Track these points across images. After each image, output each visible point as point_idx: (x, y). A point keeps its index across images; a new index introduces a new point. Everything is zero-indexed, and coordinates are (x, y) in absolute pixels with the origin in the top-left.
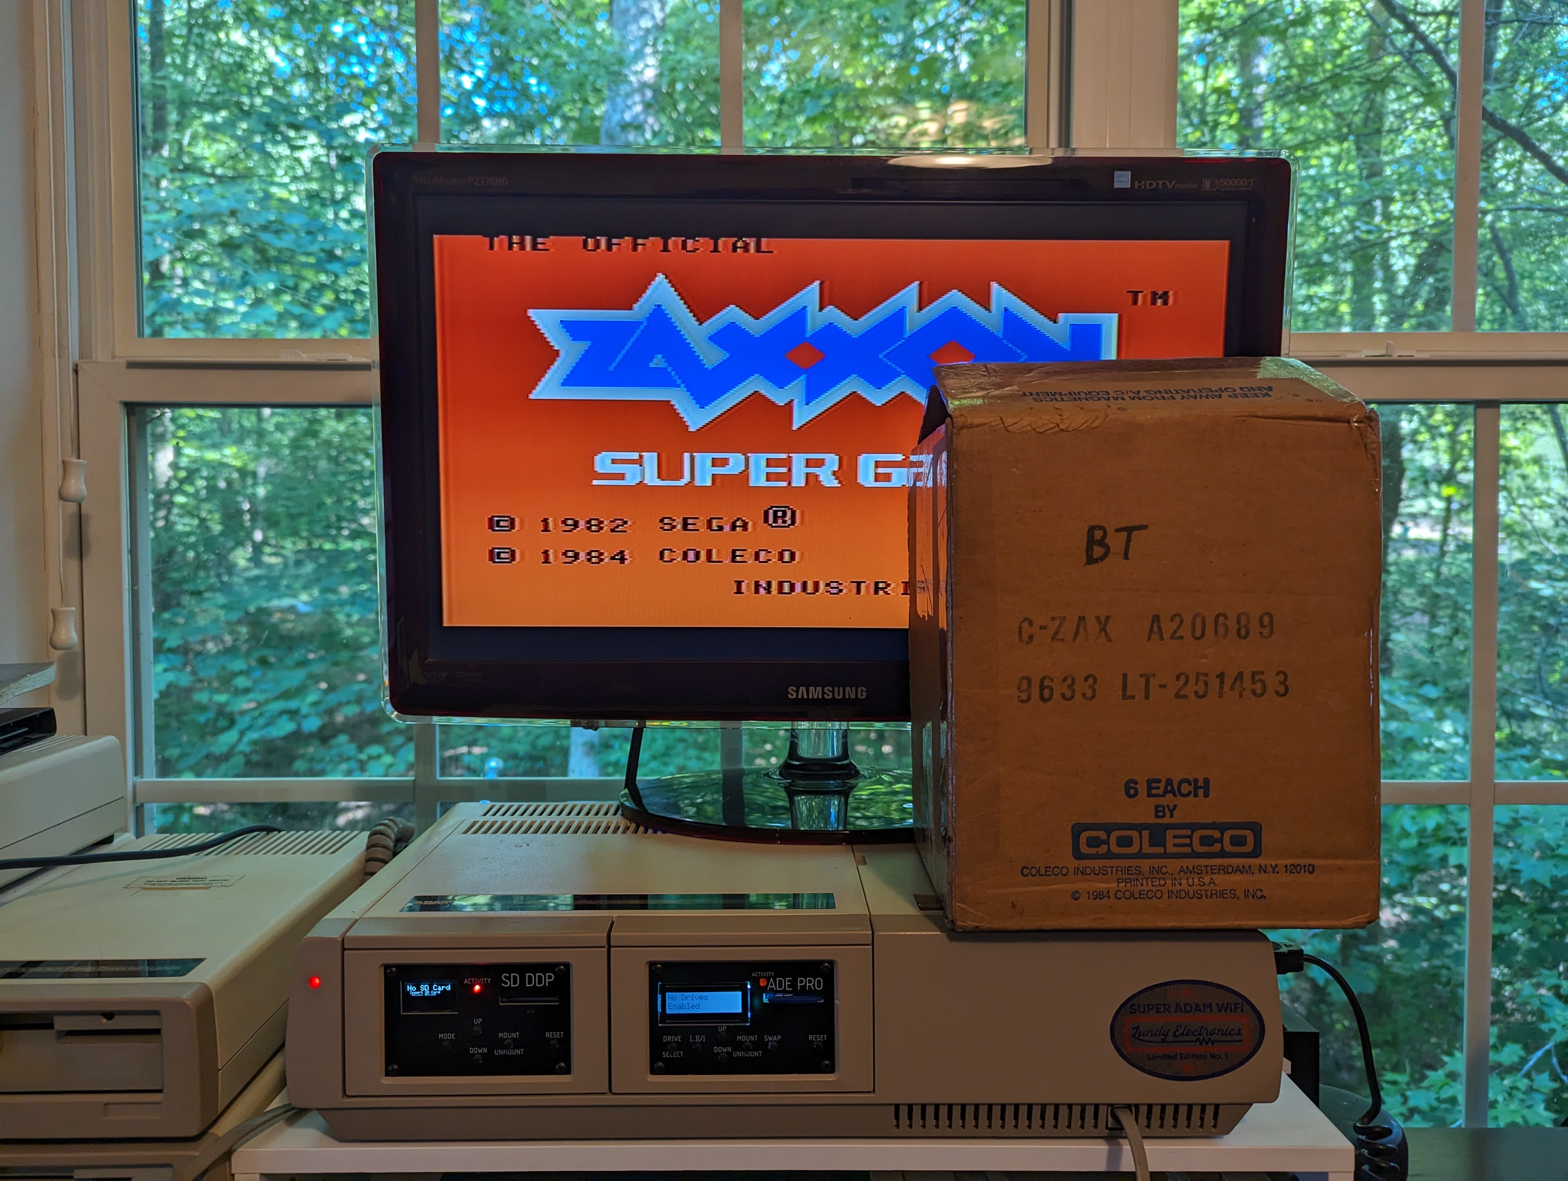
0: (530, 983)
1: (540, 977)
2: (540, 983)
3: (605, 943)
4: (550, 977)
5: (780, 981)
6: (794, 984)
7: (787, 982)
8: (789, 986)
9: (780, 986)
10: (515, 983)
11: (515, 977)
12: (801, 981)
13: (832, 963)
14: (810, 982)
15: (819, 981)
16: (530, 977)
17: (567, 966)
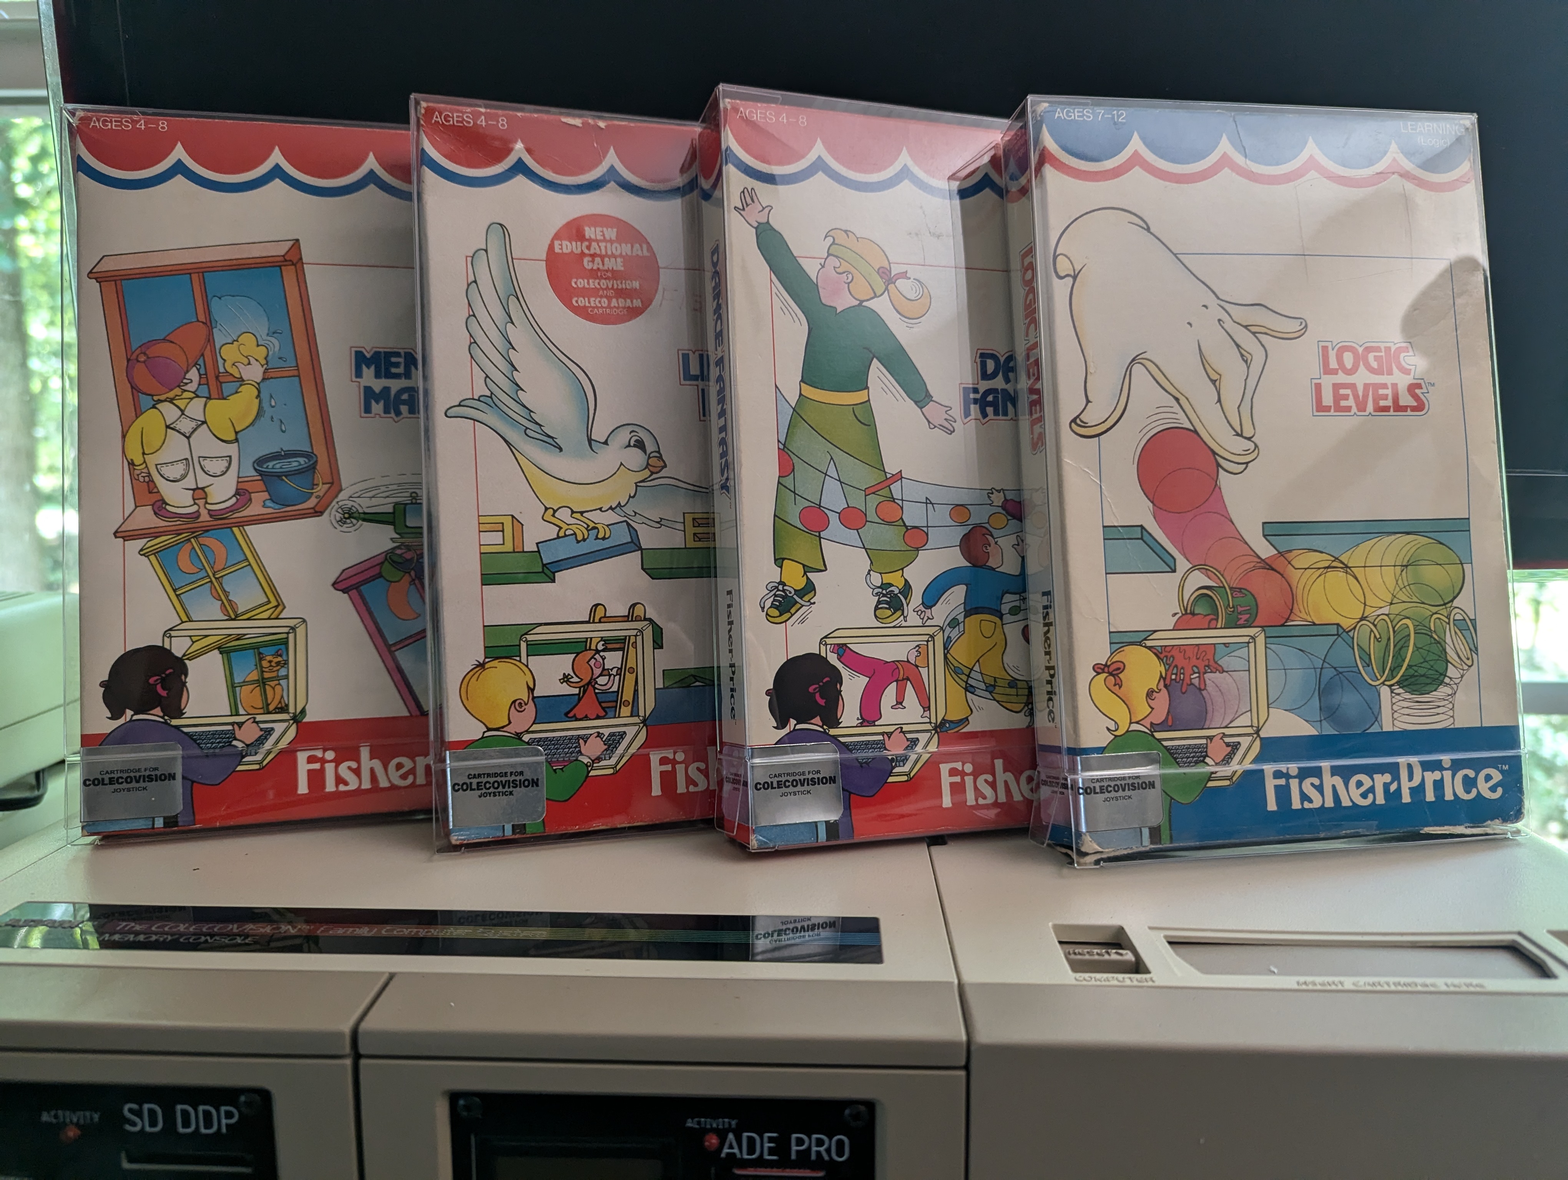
0: (186, 1124)
1: (207, 1115)
2: (208, 1125)
3: (347, 1049)
4: (229, 1115)
5: (751, 1141)
6: (781, 1147)
7: (765, 1144)
8: (771, 1151)
9: (751, 1151)
10: (153, 1124)
11: (152, 1112)
12: (800, 1142)
13: (870, 1106)
14: (820, 1143)
15: (840, 1143)
16: (185, 1114)
17: (265, 1096)
